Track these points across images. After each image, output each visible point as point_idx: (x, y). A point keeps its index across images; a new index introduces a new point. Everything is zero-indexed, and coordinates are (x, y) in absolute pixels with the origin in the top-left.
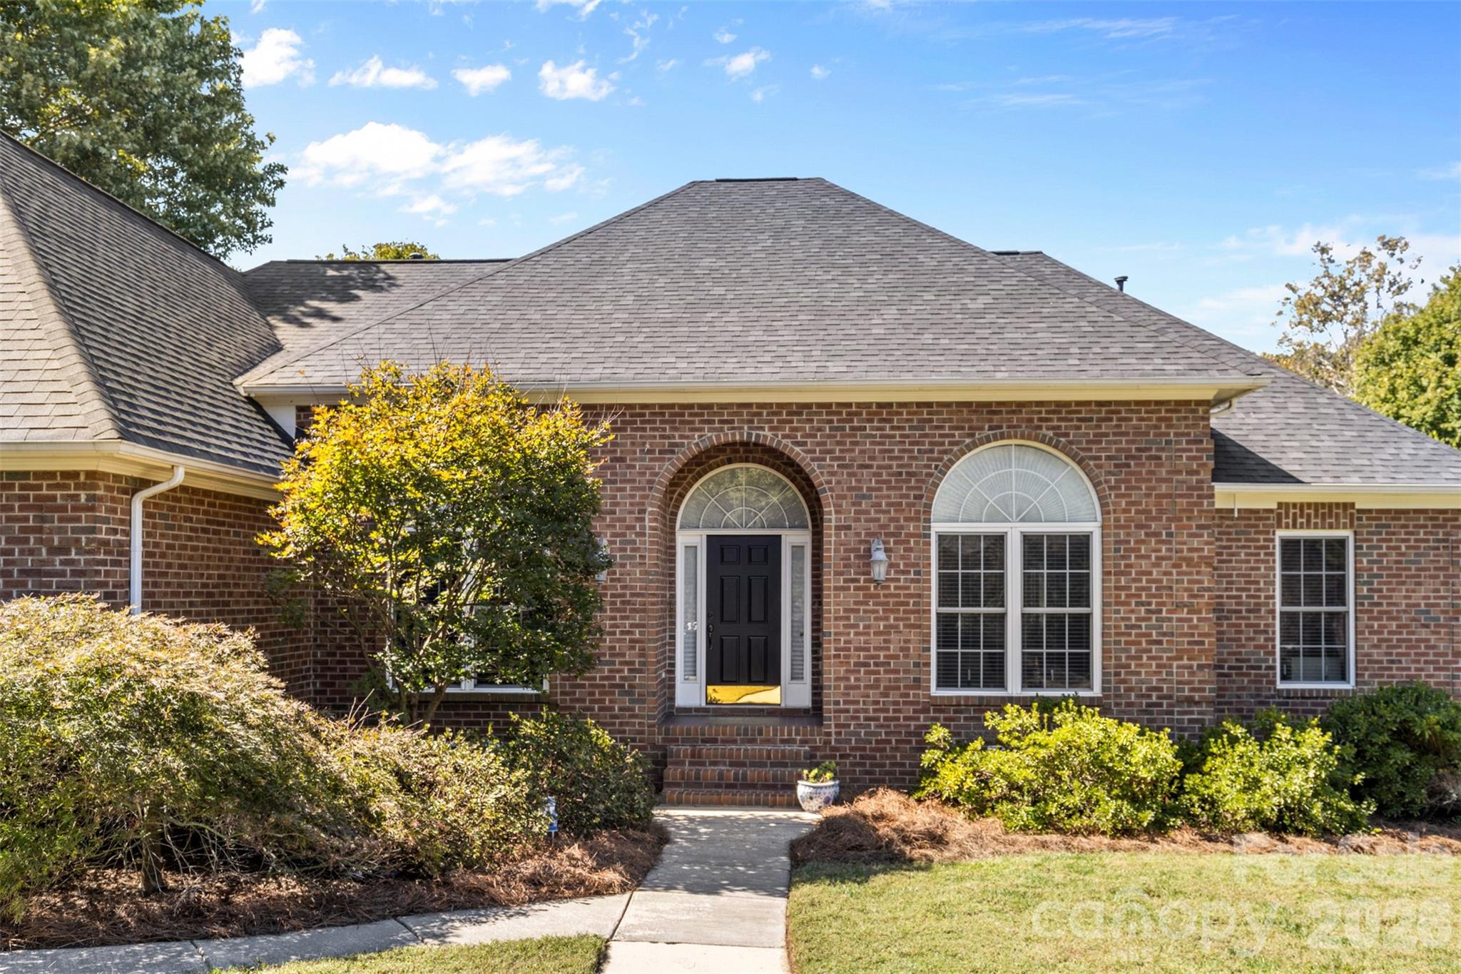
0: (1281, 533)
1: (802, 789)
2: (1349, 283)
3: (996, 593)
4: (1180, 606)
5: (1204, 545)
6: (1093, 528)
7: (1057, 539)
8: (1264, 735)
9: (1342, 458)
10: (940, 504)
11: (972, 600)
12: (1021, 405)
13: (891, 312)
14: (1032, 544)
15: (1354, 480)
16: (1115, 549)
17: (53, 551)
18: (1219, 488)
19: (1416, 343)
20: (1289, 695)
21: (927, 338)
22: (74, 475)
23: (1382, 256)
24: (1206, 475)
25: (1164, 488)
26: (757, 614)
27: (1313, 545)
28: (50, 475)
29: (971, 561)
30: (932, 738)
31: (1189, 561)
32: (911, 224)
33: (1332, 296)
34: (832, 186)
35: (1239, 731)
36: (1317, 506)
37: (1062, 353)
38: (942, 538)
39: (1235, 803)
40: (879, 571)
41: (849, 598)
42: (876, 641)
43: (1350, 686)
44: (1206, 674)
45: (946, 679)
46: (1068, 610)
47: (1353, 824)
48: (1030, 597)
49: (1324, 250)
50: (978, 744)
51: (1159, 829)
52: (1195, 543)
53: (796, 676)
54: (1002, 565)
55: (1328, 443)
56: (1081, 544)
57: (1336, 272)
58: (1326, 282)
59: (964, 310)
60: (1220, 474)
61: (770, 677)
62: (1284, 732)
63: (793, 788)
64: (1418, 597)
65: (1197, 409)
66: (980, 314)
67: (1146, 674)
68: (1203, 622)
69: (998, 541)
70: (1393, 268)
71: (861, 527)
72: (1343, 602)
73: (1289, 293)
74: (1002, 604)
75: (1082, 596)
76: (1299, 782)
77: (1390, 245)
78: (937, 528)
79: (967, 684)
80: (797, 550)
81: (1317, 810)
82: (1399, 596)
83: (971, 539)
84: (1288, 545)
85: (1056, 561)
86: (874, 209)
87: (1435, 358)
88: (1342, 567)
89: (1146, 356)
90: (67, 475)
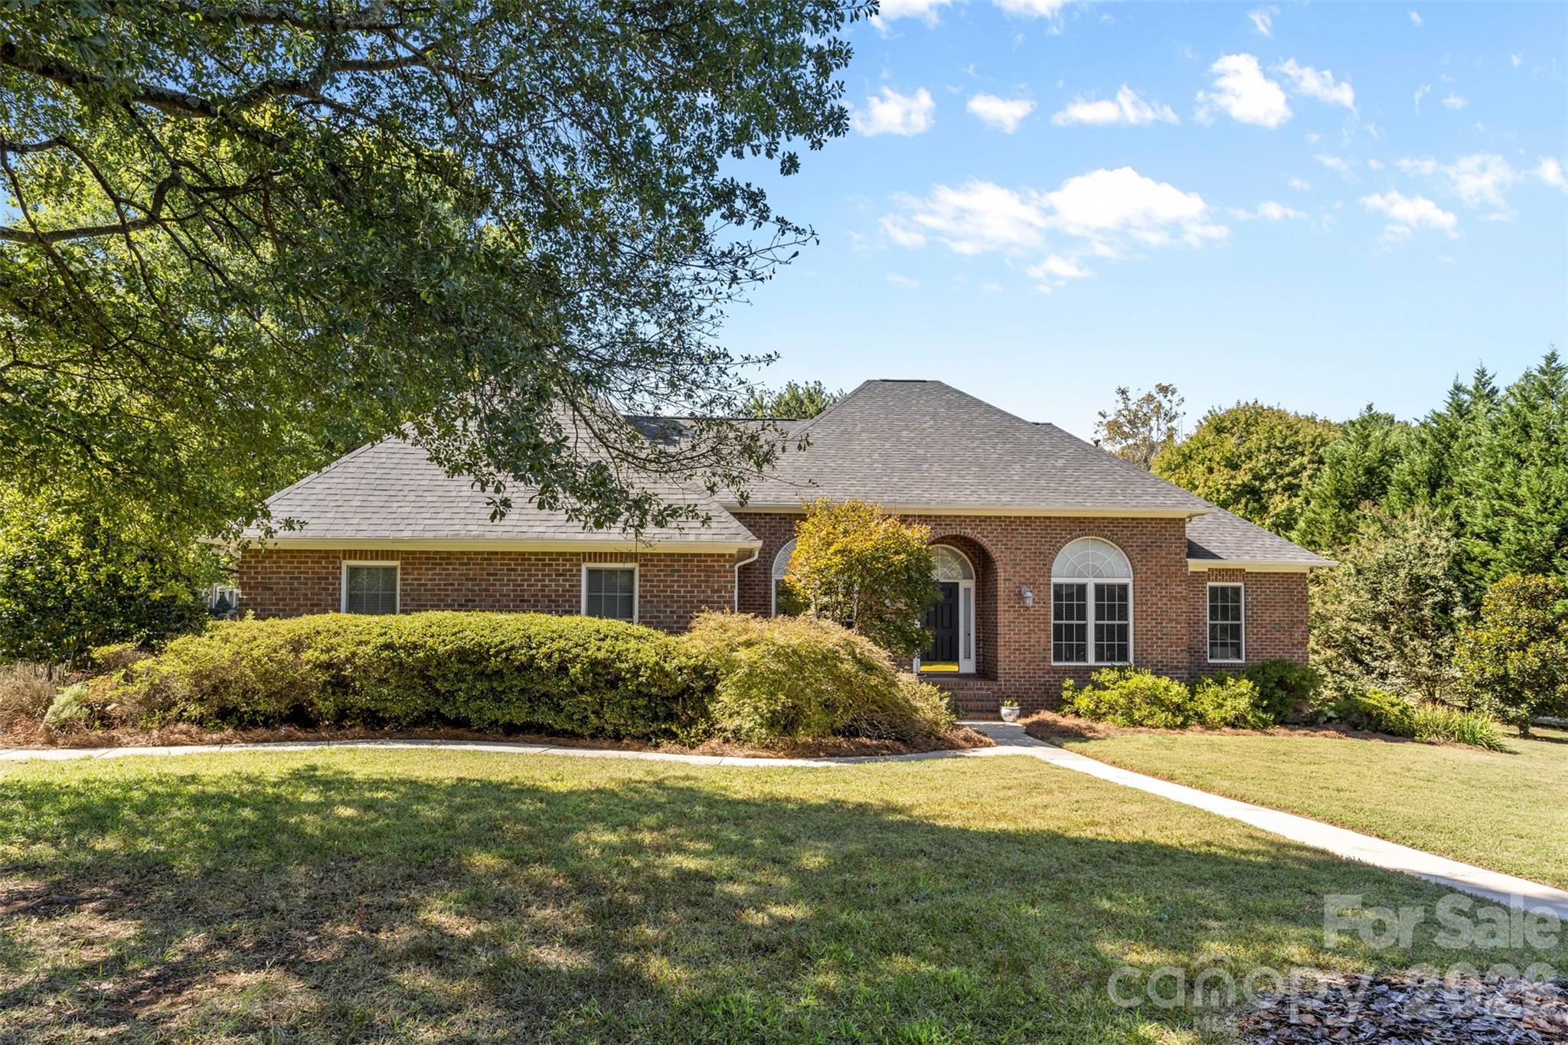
0: (1210, 584)
1: (1004, 711)
2: (1140, 414)
3: (1082, 614)
4: (1171, 620)
5: (1182, 590)
6: (1129, 581)
7: (1111, 587)
8: (1221, 682)
9: (1238, 545)
10: (1055, 568)
11: (1070, 617)
12: (1094, 519)
13: (1017, 467)
14: (1099, 589)
15: (1247, 557)
16: (1141, 591)
17: (714, 591)
18: (1190, 561)
19: (1191, 458)
20: (1215, 666)
21: (1043, 482)
22: (724, 555)
23: (1160, 397)
24: (1183, 555)
25: (1164, 562)
26: (946, 624)
27: (1224, 589)
28: (712, 555)
29: (1070, 597)
30: (1065, 685)
31: (1176, 598)
32: (1004, 414)
33: (1129, 422)
34: (948, 387)
35: (1210, 681)
36: (1227, 570)
37: (1113, 494)
38: (1055, 585)
39: (1213, 714)
40: (1029, 603)
41: (1011, 616)
42: (1024, 638)
43: (1243, 661)
44: (1185, 654)
45: (1058, 658)
46: (1117, 622)
47: (1266, 724)
48: (1099, 616)
49: (1123, 392)
50: (1090, 687)
51: (1183, 726)
52: (1179, 589)
53: (968, 656)
54: (1084, 599)
55: (1229, 538)
56: (1124, 588)
57: (1133, 407)
58: (1125, 413)
59: (1054, 467)
60: (1190, 555)
61: (953, 658)
62: (1230, 681)
63: (998, 711)
64: (1275, 617)
65: (1179, 523)
66: (1063, 469)
67: (1156, 655)
68: (1182, 628)
69: (1082, 589)
70: (1166, 405)
71: (1016, 579)
72: (1239, 619)
73: (1101, 419)
74: (1084, 619)
75: (1124, 615)
76: (1243, 703)
77: (1164, 390)
78: (1054, 580)
79: (1067, 660)
80: (967, 590)
81: (1249, 718)
82: (1266, 616)
83: (1070, 586)
84: (1213, 590)
85: (1111, 598)
86: (979, 403)
87: (1202, 468)
88: (1238, 601)
89: (1155, 495)
90: (719, 555)
